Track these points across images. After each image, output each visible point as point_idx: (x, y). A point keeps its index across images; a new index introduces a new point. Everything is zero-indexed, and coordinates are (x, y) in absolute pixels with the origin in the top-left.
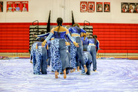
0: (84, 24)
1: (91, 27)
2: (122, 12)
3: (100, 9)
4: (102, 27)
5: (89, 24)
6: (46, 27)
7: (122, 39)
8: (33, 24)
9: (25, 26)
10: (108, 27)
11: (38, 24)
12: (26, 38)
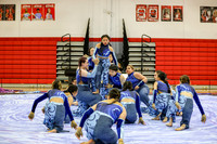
0: (142, 40)
1: (153, 44)
2: (202, 20)
3: (168, 16)
4: (170, 44)
5: (151, 40)
6: (82, 44)
7: (201, 63)
8: (62, 39)
9: (51, 43)
10: (179, 44)
11: (70, 39)
12: (50, 62)
